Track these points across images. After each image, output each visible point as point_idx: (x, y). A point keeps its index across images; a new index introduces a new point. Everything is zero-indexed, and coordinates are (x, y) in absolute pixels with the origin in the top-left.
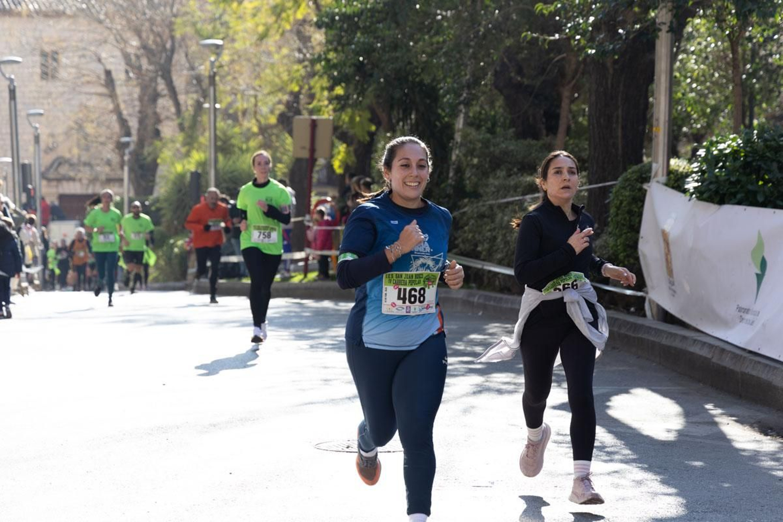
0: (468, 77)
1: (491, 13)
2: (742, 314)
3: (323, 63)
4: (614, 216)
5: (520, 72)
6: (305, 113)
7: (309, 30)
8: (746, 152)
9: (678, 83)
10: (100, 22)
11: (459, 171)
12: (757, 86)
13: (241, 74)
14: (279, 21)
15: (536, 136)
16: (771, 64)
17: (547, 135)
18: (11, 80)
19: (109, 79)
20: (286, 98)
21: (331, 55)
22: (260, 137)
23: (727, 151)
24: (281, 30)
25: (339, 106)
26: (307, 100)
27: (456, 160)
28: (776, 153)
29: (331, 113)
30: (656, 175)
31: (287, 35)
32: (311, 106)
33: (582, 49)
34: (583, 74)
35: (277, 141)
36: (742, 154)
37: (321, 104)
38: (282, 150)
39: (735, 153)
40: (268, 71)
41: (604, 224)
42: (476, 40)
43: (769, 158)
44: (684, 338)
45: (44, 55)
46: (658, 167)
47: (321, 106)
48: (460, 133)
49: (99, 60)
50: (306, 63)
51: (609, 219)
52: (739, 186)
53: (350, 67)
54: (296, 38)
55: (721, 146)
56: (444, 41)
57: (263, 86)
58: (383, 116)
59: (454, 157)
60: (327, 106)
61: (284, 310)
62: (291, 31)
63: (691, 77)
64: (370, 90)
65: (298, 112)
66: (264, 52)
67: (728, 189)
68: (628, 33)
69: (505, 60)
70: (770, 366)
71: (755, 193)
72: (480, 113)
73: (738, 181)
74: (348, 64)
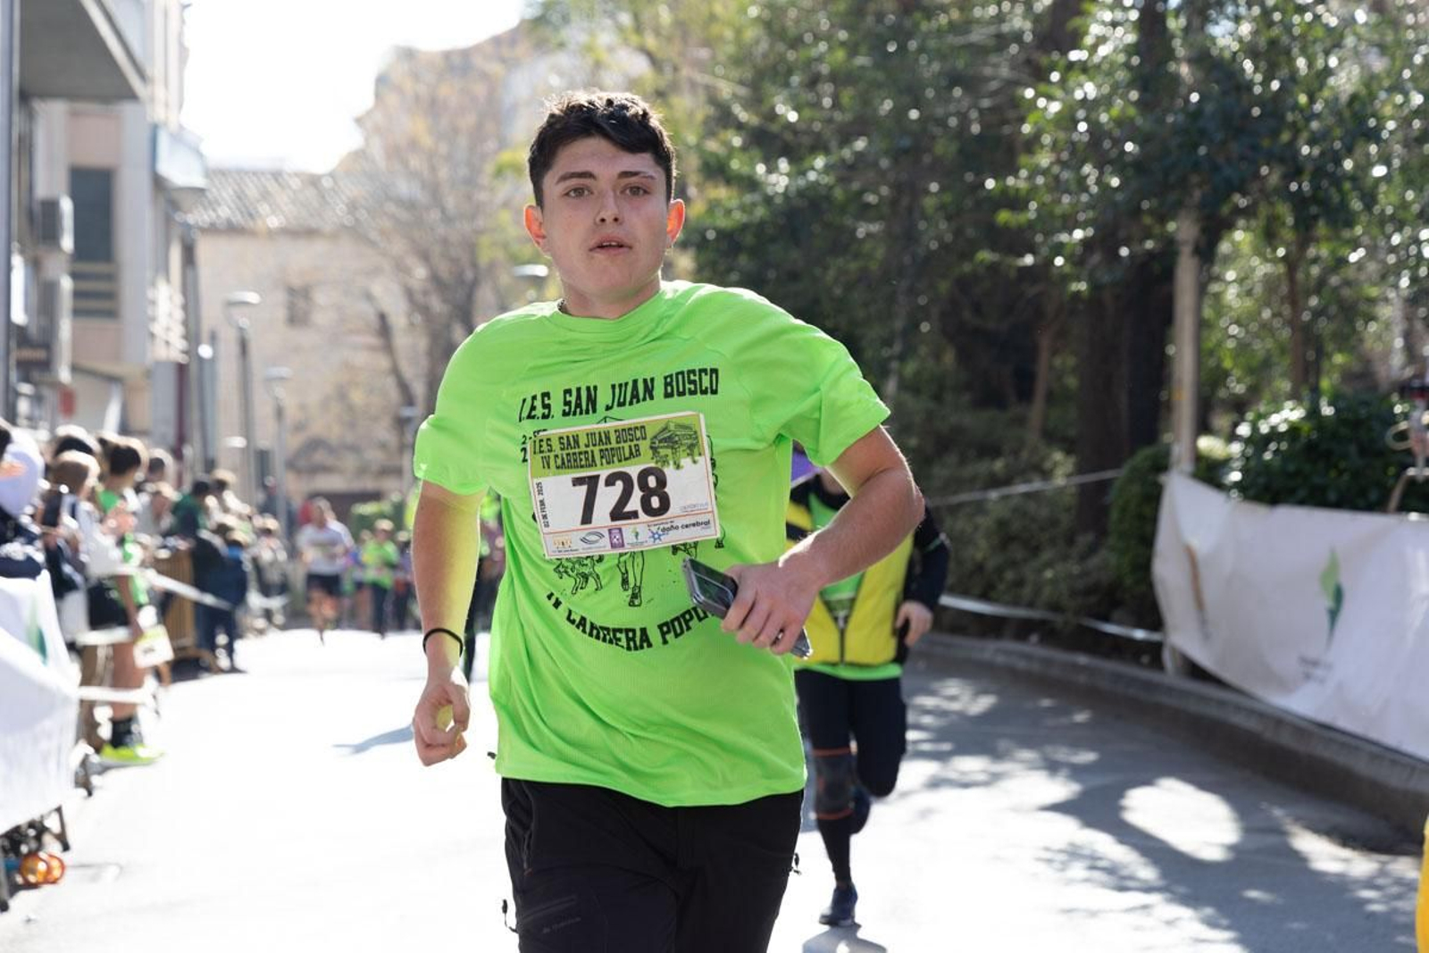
2: (1308, 668)
4: (1118, 524)
8: (1309, 429)
9: (1210, 327)
10: (372, 244)
15: (1002, 405)
17: (1018, 404)
18: (241, 329)
19: (384, 327)
23: (1283, 427)
28: (1354, 429)
30: (1179, 462)
33: (1065, 279)
36: (1305, 433)
39: (1294, 430)
41: (1102, 533)
43: (1344, 437)
44: (1222, 703)
45: (292, 291)
46: (1180, 452)
49: (369, 297)
51: (1111, 526)
52: (1300, 479)
55: (1275, 419)
67: (1283, 483)
68: (1131, 256)
69: (957, 293)
71: (1324, 489)
72: (920, 372)
73: (1298, 473)
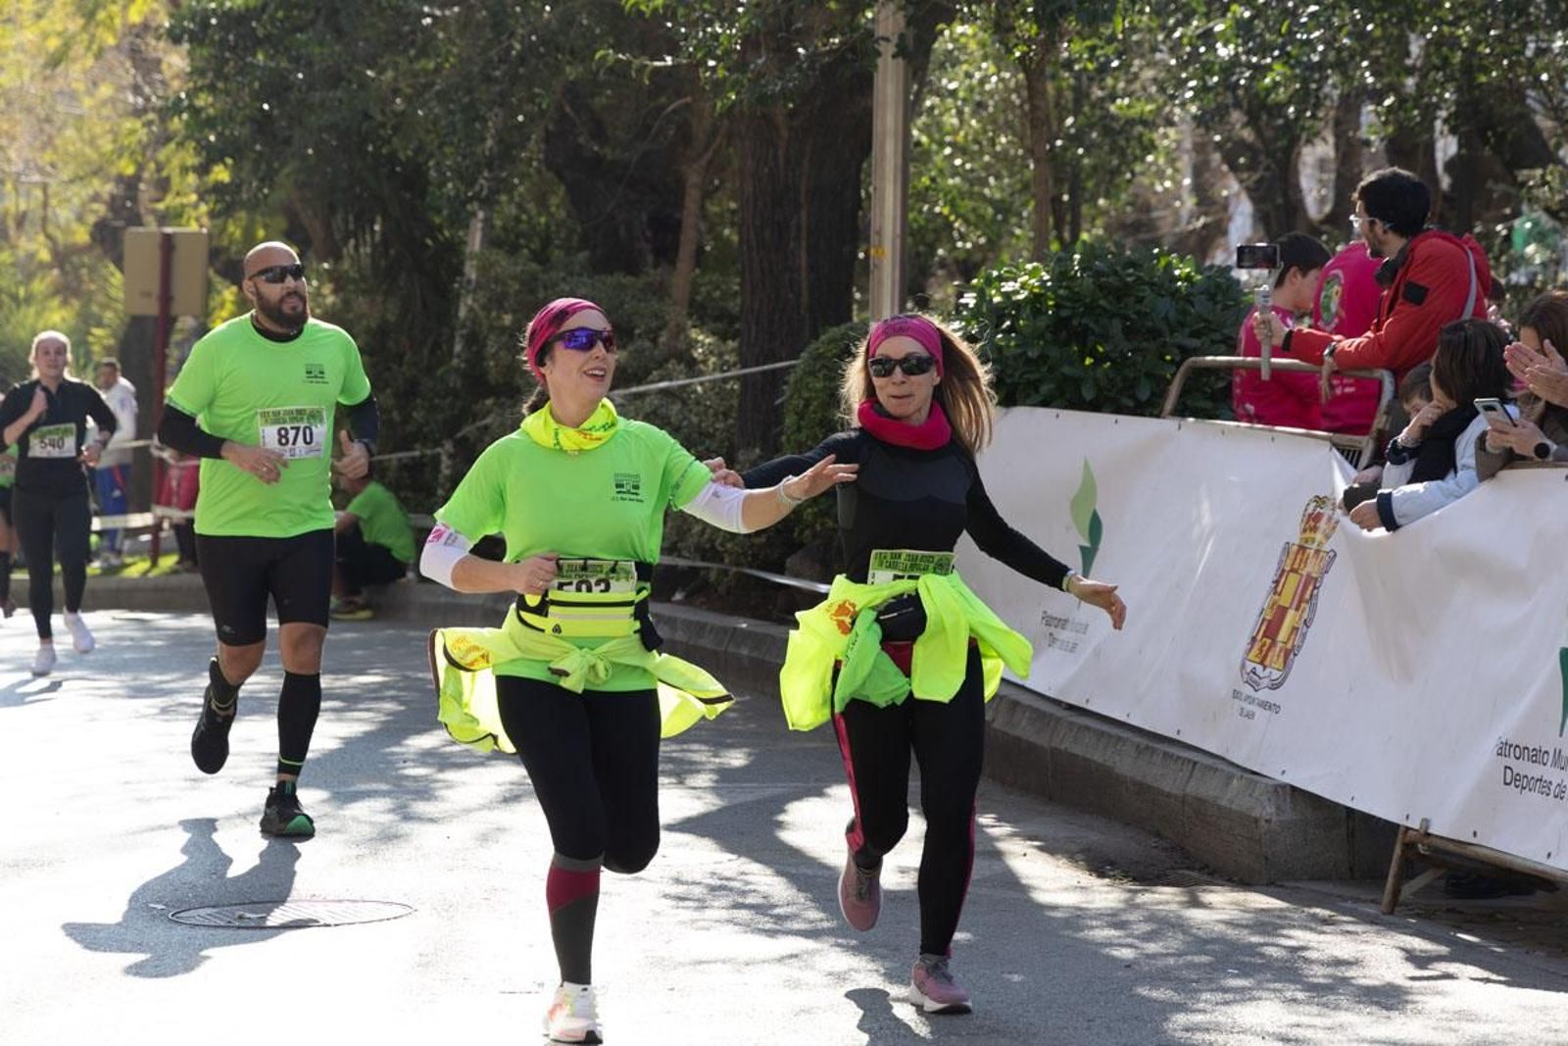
0: (489, 143)
1: (535, 10)
2: (1052, 629)
3: (185, 116)
4: (793, 433)
5: (599, 133)
6: (150, 219)
7: (157, 47)
8: (1057, 297)
9: (926, 156)
11: (474, 340)
12: (1086, 161)
13: (13, 139)
14: (92, 29)
15: (633, 269)
16: (1114, 118)
17: (656, 266)
20: (108, 189)
21: (203, 100)
22: (56, 272)
23: (1020, 297)
24: (95, 47)
25: (219, 206)
26: (153, 193)
27: (466, 319)
28: (1119, 299)
29: (205, 220)
31: (109, 56)
32: (161, 206)
34: (730, 137)
35: (92, 281)
36: (1051, 303)
37: (185, 201)
38: (100, 298)
39: (1036, 299)
40: (70, 133)
42: (504, 67)
43: (1105, 310)
47: (183, 206)
48: (475, 262)
50: (151, 116)
51: (784, 438)
52: (1044, 369)
53: (242, 124)
54: (128, 64)
55: (1008, 287)
56: (438, 70)
57: (60, 165)
58: (315, 229)
59: (462, 313)
60: (196, 206)
61: (108, 634)
62: (118, 47)
63: (953, 145)
64: (287, 174)
65: (136, 220)
66: (61, 92)
67: (1021, 376)
68: (814, 56)
69: (568, 109)
70: (1110, 736)
71: (1077, 382)
72: (518, 220)
73: (1043, 358)
74: (239, 119)
